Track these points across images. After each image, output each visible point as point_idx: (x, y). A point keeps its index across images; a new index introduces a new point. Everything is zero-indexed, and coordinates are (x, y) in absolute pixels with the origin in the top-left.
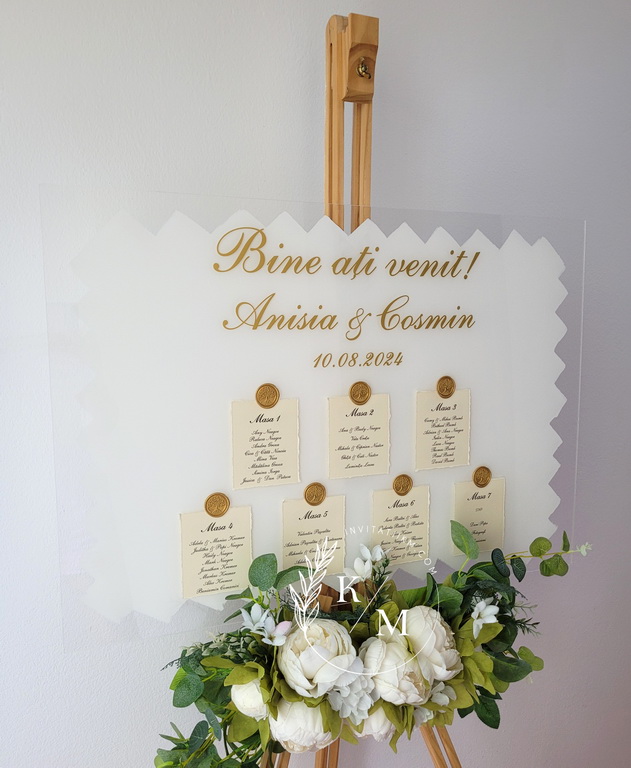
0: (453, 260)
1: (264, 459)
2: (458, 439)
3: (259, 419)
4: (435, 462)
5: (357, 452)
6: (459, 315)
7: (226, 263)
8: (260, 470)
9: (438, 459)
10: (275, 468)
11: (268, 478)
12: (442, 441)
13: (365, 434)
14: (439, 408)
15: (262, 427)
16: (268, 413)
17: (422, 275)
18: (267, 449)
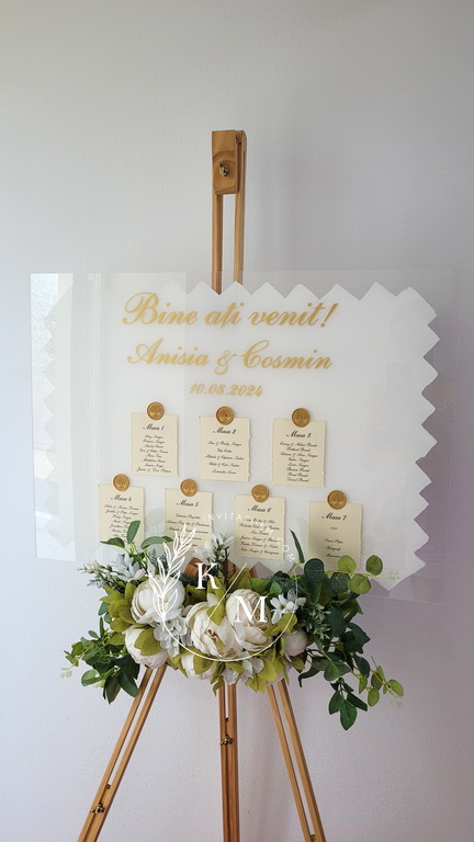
0: (311, 311)
1: (153, 456)
2: (312, 463)
3: (150, 427)
4: (289, 479)
5: (222, 461)
6: (316, 357)
7: (131, 318)
8: (149, 463)
9: (293, 478)
10: (160, 464)
11: (155, 470)
12: (297, 463)
13: (229, 448)
14: (294, 434)
15: (152, 433)
16: (156, 423)
17: (281, 323)
18: (155, 449)
